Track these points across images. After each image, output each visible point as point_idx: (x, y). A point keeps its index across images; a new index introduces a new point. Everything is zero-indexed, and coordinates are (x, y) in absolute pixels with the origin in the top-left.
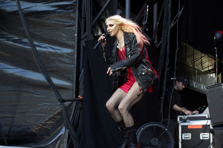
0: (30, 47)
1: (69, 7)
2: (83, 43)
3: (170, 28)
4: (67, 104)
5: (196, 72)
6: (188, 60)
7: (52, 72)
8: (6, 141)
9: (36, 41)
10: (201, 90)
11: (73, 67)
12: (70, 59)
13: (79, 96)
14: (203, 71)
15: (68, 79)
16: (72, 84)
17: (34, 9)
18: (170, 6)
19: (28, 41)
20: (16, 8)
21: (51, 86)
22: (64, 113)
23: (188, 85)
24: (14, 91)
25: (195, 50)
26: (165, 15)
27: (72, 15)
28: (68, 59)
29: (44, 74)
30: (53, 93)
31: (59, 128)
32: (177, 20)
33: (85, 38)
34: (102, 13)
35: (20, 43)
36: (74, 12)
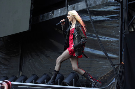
0: (96, 38)
1: (116, 17)
2: (124, 36)
4: (116, 66)
7: (108, 50)
8: (85, 85)
9: (99, 35)
11: (119, 48)
13: (122, 63)
15: (116, 54)
16: (118, 57)
17: (98, 19)
19: (95, 35)
20: (89, 19)
21: (107, 57)
22: (114, 71)
24: (89, 60)
27: (117, 21)
28: (116, 44)
29: (104, 51)
30: (109, 61)
31: (112, 79)
33: (125, 33)
34: (133, 20)
35: (91, 37)
36: (119, 20)
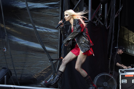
0: (33, 29)
1: (56, 6)
3: (115, 17)
4: (54, 62)
5: (130, 43)
6: (125, 36)
7: (46, 43)
8: (19, 83)
9: (37, 25)
10: (133, 55)
11: (58, 40)
12: (56, 35)
13: (61, 57)
15: (55, 47)
16: (57, 50)
17: (35, 7)
18: (114, 5)
19: (32, 25)
20: (25, 6)
21: (45, 51)
22: (53, 67)
23: (125, 51)
24: (24, 54)
25: (129, 31)
26: (112, 10)
27: (57, 10)
28: (55, 36)
29: (41, 44)
30: (46, 56)
31: (50, 76)
32: (119, 13)
33: (65, 23)
34: (75, 9)
35: (27, 27)
36: (59, 8)
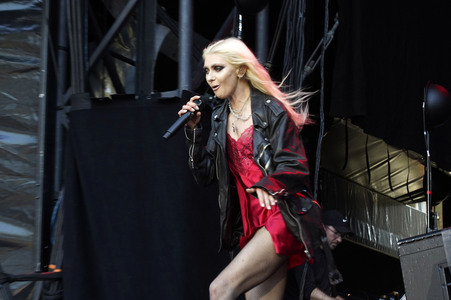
1: (23, 18)
2: (61, 119)
3: (303, 76)
4: (17, 287)
5: (375, 197)
6: (353, 165)
10: (389, 250)
11: (35, 184)
12: (25, 161)
13: (52, 266)
14: (393, 195)
15: (20, 219)
16: (31, 233)
18: (301, 15)
25: (370, 137)
26: (288, 42)
27: (31, 40)
28: (20, 164)
32: (322, 57)
33: (68, 103)
34: (116, 35)
36: (38, 31)
